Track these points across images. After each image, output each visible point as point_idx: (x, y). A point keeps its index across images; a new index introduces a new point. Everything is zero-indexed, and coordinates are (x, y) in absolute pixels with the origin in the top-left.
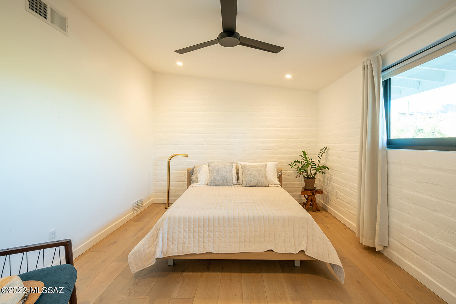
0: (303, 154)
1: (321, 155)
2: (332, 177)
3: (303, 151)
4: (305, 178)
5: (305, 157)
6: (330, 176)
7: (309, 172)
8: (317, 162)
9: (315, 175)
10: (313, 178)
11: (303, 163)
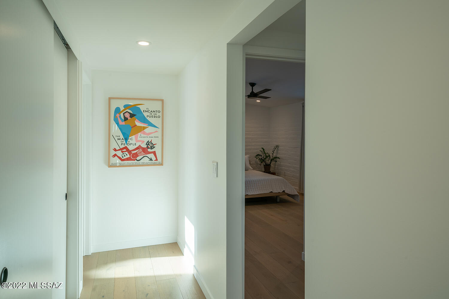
0: (262, 150)
1: (274, 150)
2: (282, 163)
3: (262, 148)
4: (264, 165)
5: (264, 152)
6: (280, 163)
7: (267, 162)
8: (271, 155)
9: (270, 163)
10: (269, 165)
11: (262, 156)
